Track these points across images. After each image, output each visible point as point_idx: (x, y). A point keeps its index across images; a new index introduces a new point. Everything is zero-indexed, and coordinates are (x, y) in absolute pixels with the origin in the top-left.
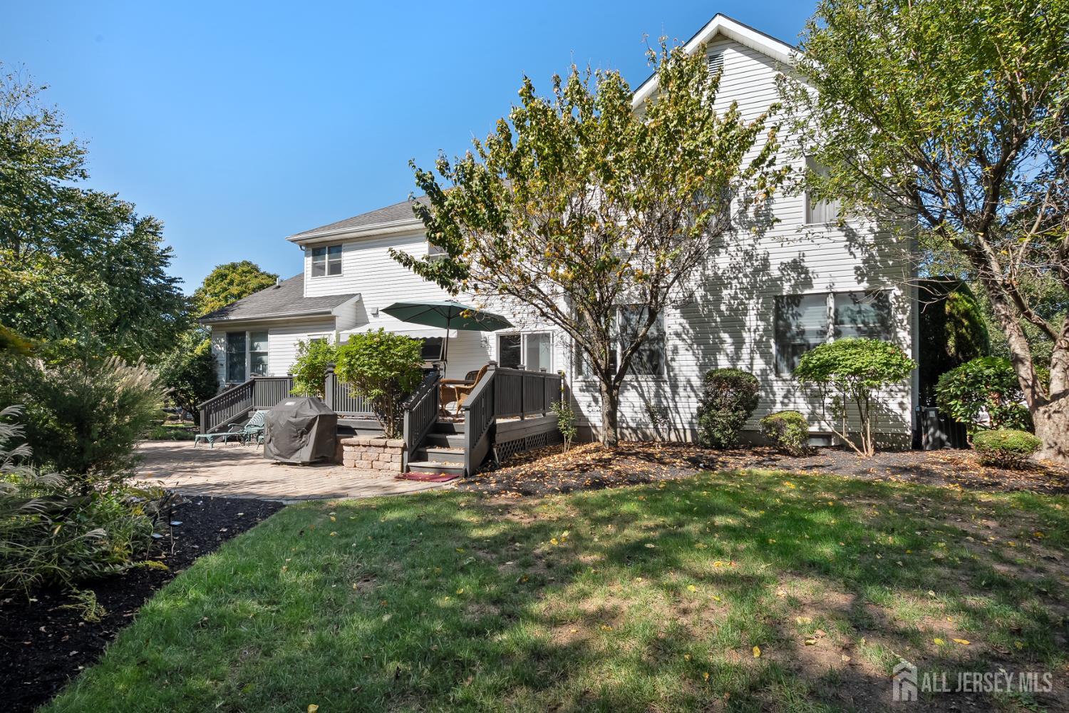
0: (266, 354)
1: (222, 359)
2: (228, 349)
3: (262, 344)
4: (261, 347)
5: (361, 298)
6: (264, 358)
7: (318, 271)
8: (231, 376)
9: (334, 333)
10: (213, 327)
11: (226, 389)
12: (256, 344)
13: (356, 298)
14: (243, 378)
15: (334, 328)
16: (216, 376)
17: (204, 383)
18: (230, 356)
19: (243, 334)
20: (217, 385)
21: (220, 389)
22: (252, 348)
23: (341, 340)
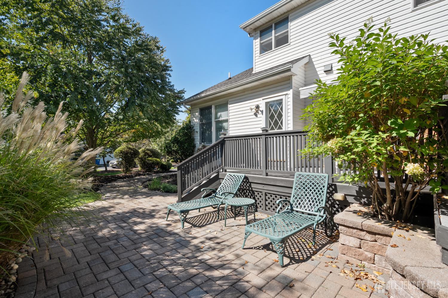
0: (226, 121)
1: (197, 128)
2: (201, 120)
3: (223, 114)
4: (223, 116)
5: (310, 59)
6: (225, 124)
7: (265, 48)
8: (203, 140)
9: (290, 92)
10: (191, 105)
11: (199, 150)
12: (219, 114)
13: (306, 60)
14: (211, 141)
15: (290, 87)
16: (193, 140)
17: (186, 145)
18: (202, 125)
19: (210, 108)
20: (194, 146)
21: (196, 149)
22: (216, 118)
23: (302, 97)
